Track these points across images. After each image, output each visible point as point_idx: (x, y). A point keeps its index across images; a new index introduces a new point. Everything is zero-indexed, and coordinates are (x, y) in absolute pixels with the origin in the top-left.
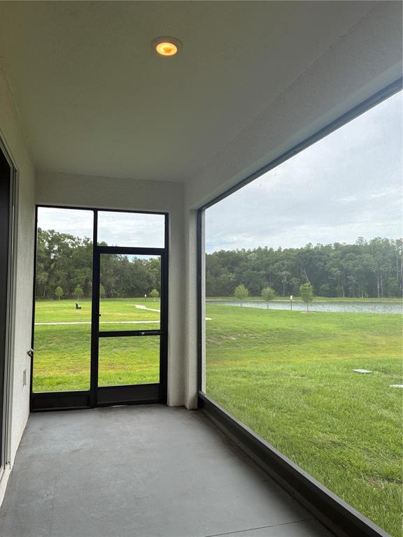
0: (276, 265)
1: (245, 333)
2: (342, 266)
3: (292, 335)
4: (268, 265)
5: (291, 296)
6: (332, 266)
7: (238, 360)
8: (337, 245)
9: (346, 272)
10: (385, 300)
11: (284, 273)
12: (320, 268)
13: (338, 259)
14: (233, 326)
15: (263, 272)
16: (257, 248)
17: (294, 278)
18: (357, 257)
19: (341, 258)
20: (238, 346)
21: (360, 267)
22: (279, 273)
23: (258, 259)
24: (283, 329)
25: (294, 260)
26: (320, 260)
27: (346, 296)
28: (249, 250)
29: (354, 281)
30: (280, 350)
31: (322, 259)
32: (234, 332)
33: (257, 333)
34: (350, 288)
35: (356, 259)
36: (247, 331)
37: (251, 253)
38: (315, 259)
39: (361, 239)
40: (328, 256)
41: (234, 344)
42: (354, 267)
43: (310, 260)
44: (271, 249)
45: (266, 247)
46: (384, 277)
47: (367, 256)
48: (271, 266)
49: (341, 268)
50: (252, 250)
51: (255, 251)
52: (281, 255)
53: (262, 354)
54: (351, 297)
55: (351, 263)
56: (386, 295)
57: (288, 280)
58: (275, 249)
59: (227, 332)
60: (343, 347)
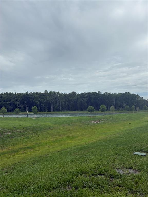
0: (14, 100)
1: (15, 130)
2: (40, 100)
3: (36, 129)
4: (11, 99)
5: (28, 112)
6: (36, 100)
7: (15, 145)
8: (37, 93)
9: (41, 103)
10: (53, 112)
11: (17, 103)
12: (32, 101)
13: (38, 98)
14: (8, 127)
15: (8, 102)
16: (6, 93)
17: (21, 105)
18: (45, 97)
19: (39, 98)
20: (13, 137)
21: (46, 101)
22: (15, 103)
23: (6, 97)
24: (31, 126)
25: (21, 98)
26: (31, 98)
27: (41, 111)
28: (2, 93)
29: (44, 106)
30: (34, 137)
31: (32, 98)
32: (9, 130)
33: (21, 129)
34: (42, 109)
35: (44, 98)
36: (15, 129)
37: (3, 94)
38: (29, 98)
39: (46, 91)
40: (34, 97)
41: (11, 137)
42: (44, 101)
43: (28, 98)
44: (12, 93)
45: (10, 92)
46: (53, 105)
47: (48, 97)
48: (12, 100)
49: (39, 101)
50: (3, 93)
51: (5, 94)
52: (16, 96)
53: (27, 140)
54: (42, 111)
55: (43, 100)
56: (54, 111)
57: (19, 105)
58: (14, 93)
59: (5, 130)
60: (59, 132)
